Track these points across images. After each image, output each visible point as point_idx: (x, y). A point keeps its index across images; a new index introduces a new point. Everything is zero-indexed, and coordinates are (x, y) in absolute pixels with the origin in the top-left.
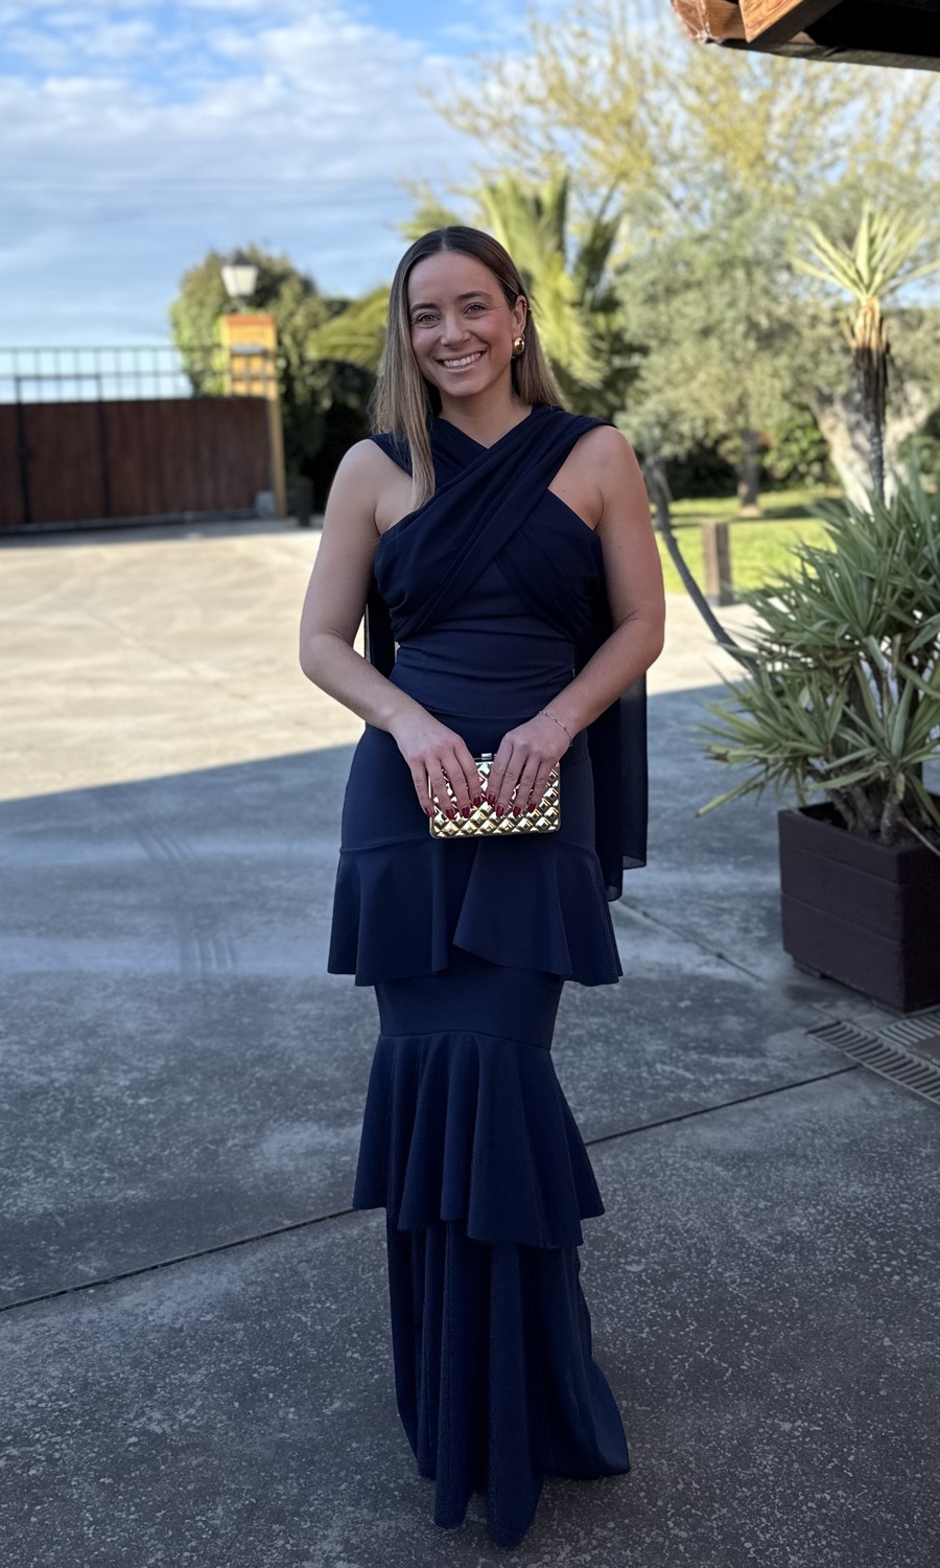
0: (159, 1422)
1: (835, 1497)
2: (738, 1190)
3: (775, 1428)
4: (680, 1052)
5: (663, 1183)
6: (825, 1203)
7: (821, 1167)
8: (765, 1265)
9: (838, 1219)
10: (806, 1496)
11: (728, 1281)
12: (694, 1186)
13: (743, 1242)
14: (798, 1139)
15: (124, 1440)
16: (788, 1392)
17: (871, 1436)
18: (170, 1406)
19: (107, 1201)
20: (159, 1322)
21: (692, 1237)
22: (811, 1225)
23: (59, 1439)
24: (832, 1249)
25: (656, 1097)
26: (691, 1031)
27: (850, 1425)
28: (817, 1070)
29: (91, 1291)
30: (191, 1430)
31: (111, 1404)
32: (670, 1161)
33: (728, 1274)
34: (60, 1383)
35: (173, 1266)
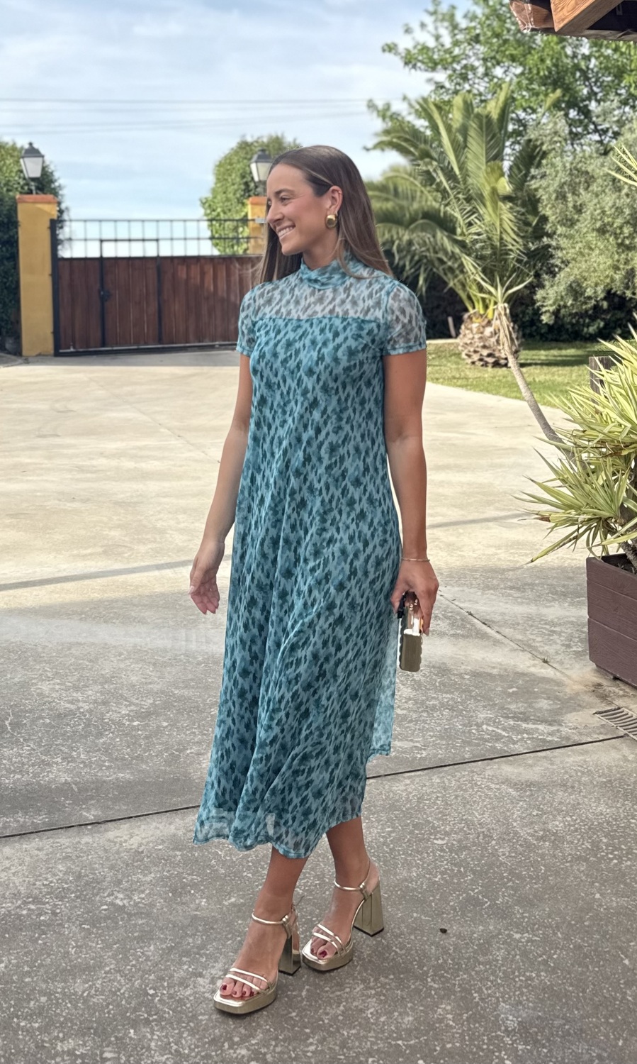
0: (122, 900)
1: (539, 976)
2: (521, 803)
3: (510, 936)
4: (502, 719)
5: (470, 795)
6: (579, 815)
7: (582, 794)
8: (527, 847)
9: (584, 825)
10: (520, 973)
11: (500, 854)
12: (490, 798)
13: (516, 833)
14: (571, 777)
15: (100, 907)
16: (524, 918)
17: (571, 946)
18: (129, 893)
19: (105, 778)
20: (129, 847)
21: (483, 828)
22: (565, 827)
23: (60, 903)
24: (576, 842)
25: (478, 745)
26: (513, 707)
27: (559, 938)
28: (596, 736)
29: (89, 827)
30: (141, 905)
31: (94, 888)
32: (479, 783)
33: (501, 850)
34: (64, 874)
35: (142, 818)
